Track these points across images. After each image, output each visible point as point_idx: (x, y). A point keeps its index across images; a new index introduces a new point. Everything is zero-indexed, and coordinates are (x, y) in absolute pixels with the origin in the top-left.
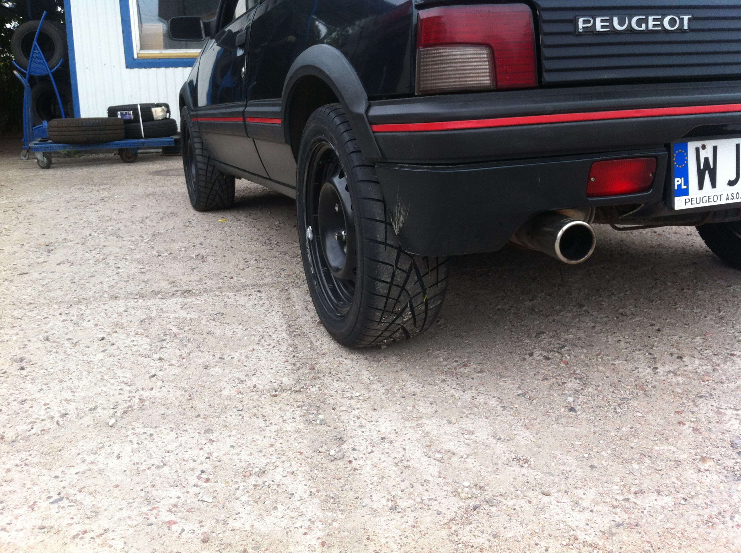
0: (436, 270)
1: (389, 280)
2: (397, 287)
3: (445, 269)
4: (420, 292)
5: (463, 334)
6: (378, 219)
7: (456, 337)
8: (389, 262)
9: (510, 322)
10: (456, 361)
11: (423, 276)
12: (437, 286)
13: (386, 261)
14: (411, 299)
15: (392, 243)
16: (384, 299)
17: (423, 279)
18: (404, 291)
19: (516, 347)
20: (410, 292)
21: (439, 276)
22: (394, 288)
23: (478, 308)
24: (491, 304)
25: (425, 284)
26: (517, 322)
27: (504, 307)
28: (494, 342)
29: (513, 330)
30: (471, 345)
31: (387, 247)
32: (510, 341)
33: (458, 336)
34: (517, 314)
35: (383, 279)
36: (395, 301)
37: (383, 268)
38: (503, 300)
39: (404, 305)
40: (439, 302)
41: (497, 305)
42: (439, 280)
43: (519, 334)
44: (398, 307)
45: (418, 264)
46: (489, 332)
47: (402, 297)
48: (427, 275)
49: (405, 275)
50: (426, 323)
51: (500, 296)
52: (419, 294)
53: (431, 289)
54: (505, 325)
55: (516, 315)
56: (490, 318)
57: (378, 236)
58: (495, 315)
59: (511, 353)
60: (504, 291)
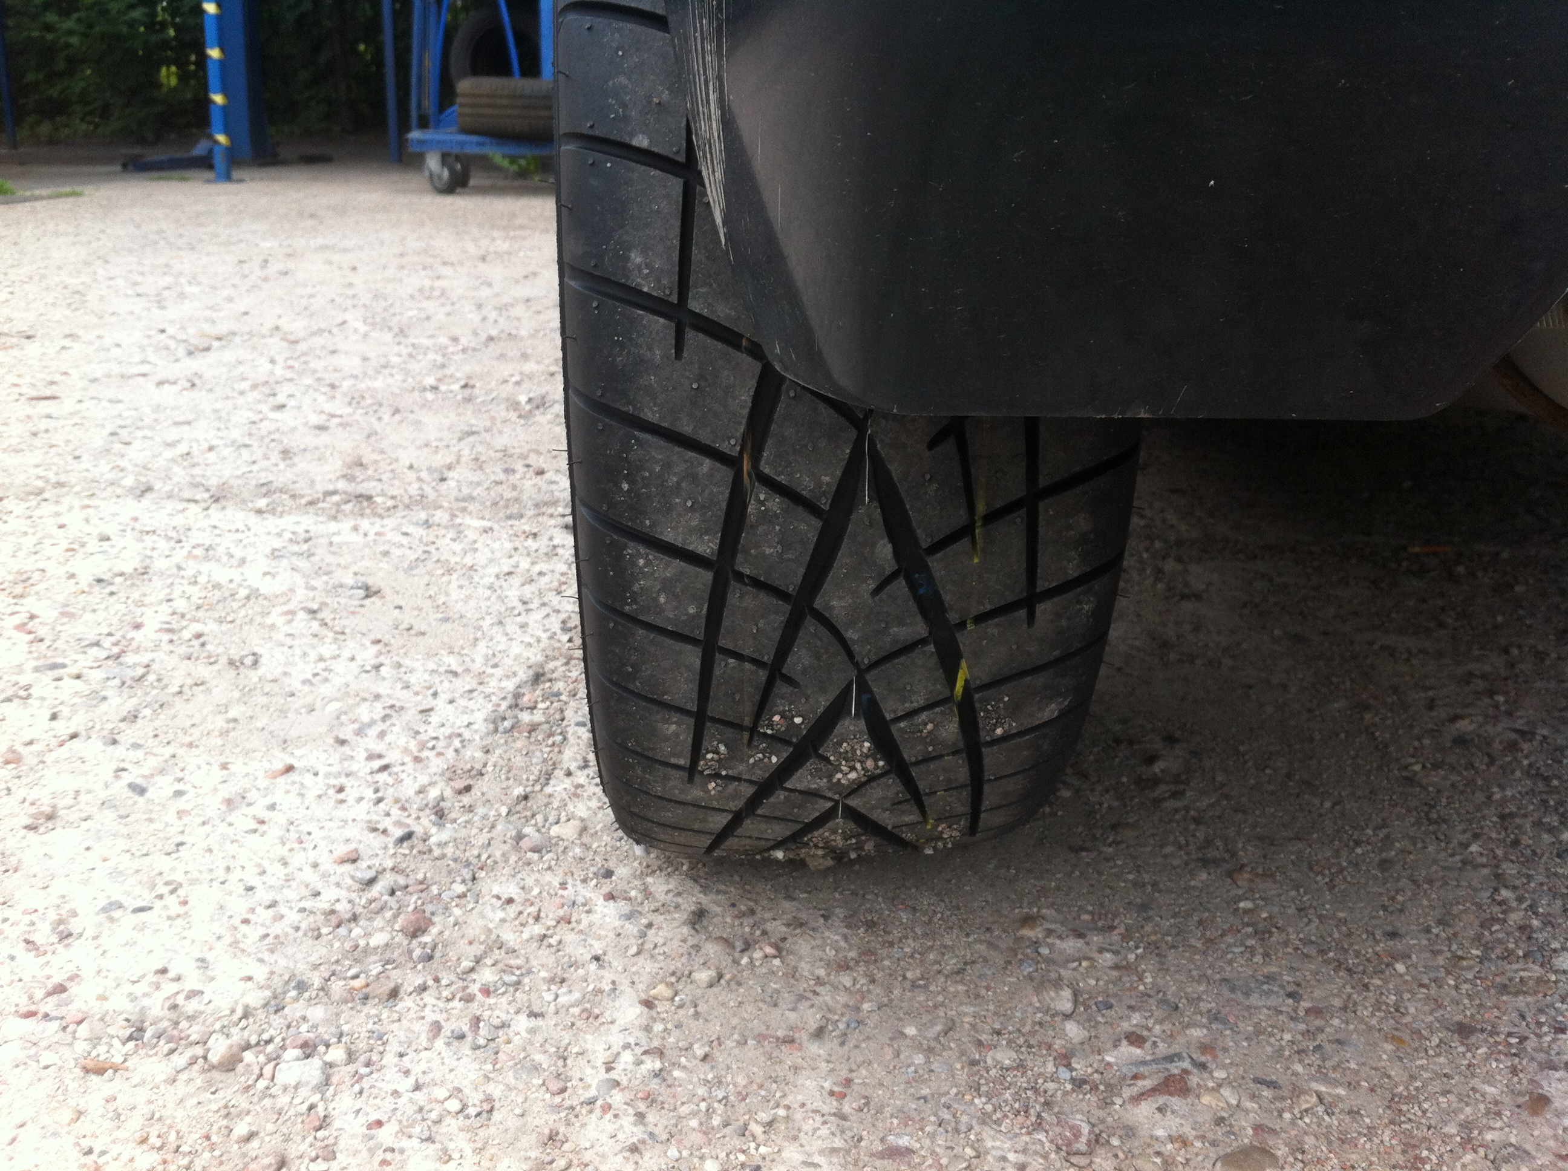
0: (1019, 518)
1: (707, 546)
2: (764, 598)
3: (1083, 523)
4: (923, 642)
5: (1248, 852)
6: (641, 141)
7: (1205, 863)
8: (704, 436)
9: (1503, 817)
10: (1135, 1039)
11: (934, 549)
12: (1031, 618)
13: (686, 428)
14: (861, 672)
15: (723, 312)
16: (693, 657)
17: (936, 564)
18: (811, 626)
19: (1504, 989)
20: (851, 635)
21: (1044, 559)
22: (740, 599)
23: (1368, 716)
24: (1431, 706)
25: (947, 598)
26: (1538, 824)
27: (1490, 730)
28: (1393, 935)
29: (1510, 870)
30: (1262, 934)
31: (690, 335)
32: (1478, 939)
33: (1216, 862)
34: (1546, 780)
35: (669, 535)
36: (763, 675)
37: (668, 466)
38: (1491, 694)
39: (823, 702)
40: (1051, 710)
41: (1455, 718)
42: (1042, 586)
43: (1533, 908)
44: (782, 705)
45: (895, 469)
46: (1385, 865)
47: (800, 659)
48: (964, 544)
49: (808, 528)
50: (986, 804)
51: (1484, 676)
52: (908, 648)
53: (992, 628)
54: (1476, 836)
55: (1541, 786)
56: (1410, 781)
57: (636, 258)
58: (1436, 766)
59: (1464, 1030)
60: (1506, 651)
